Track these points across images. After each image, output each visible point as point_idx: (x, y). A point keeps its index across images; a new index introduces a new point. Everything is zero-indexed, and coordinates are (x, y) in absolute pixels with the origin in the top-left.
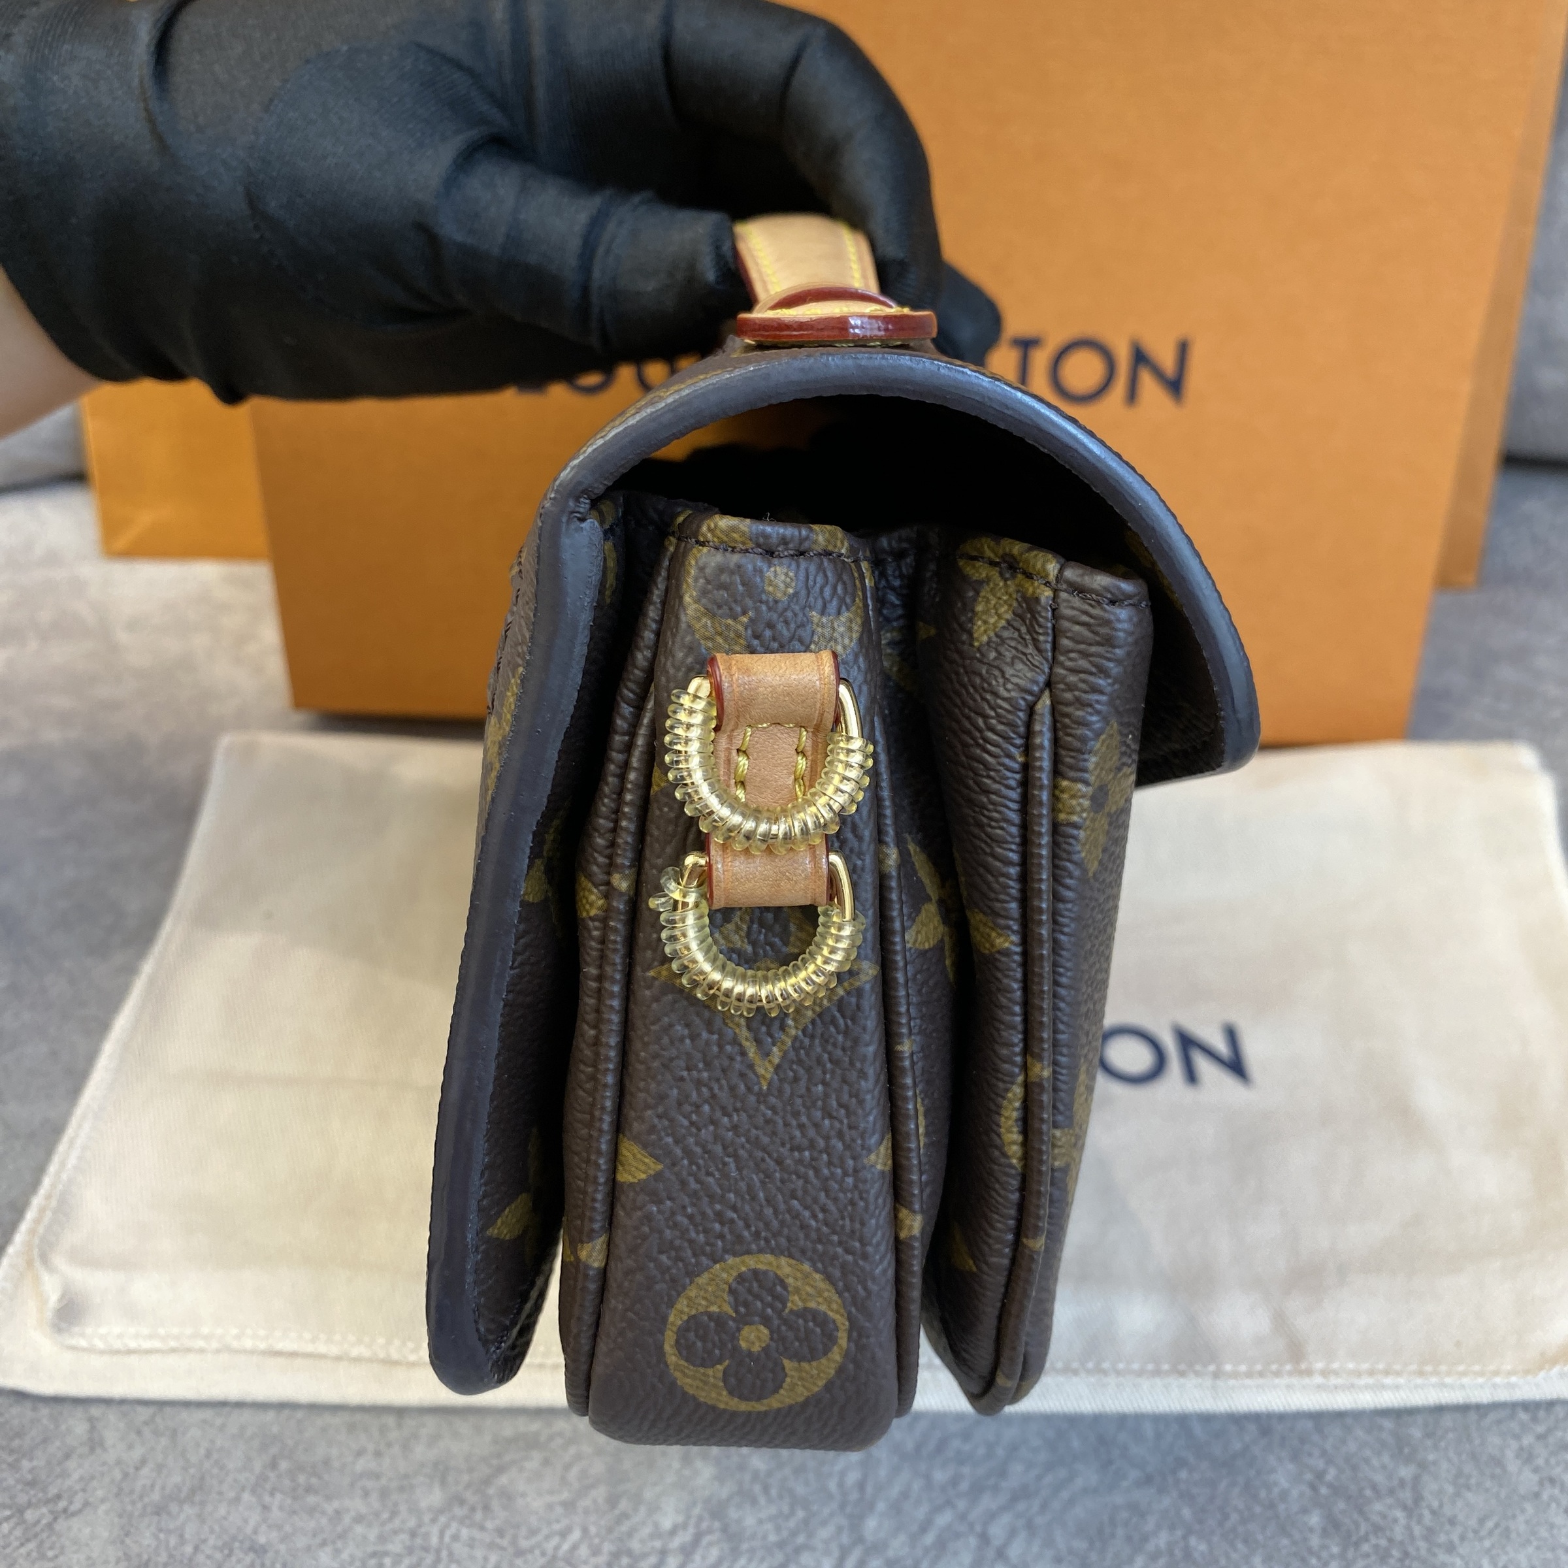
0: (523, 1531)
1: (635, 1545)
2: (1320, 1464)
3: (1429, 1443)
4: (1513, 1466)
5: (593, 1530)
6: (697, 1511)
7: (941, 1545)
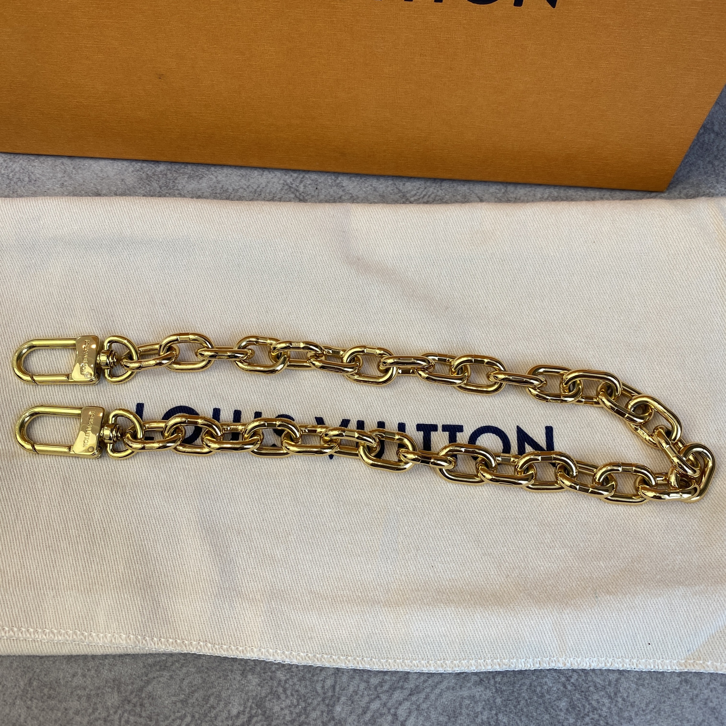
6: (249, 704)
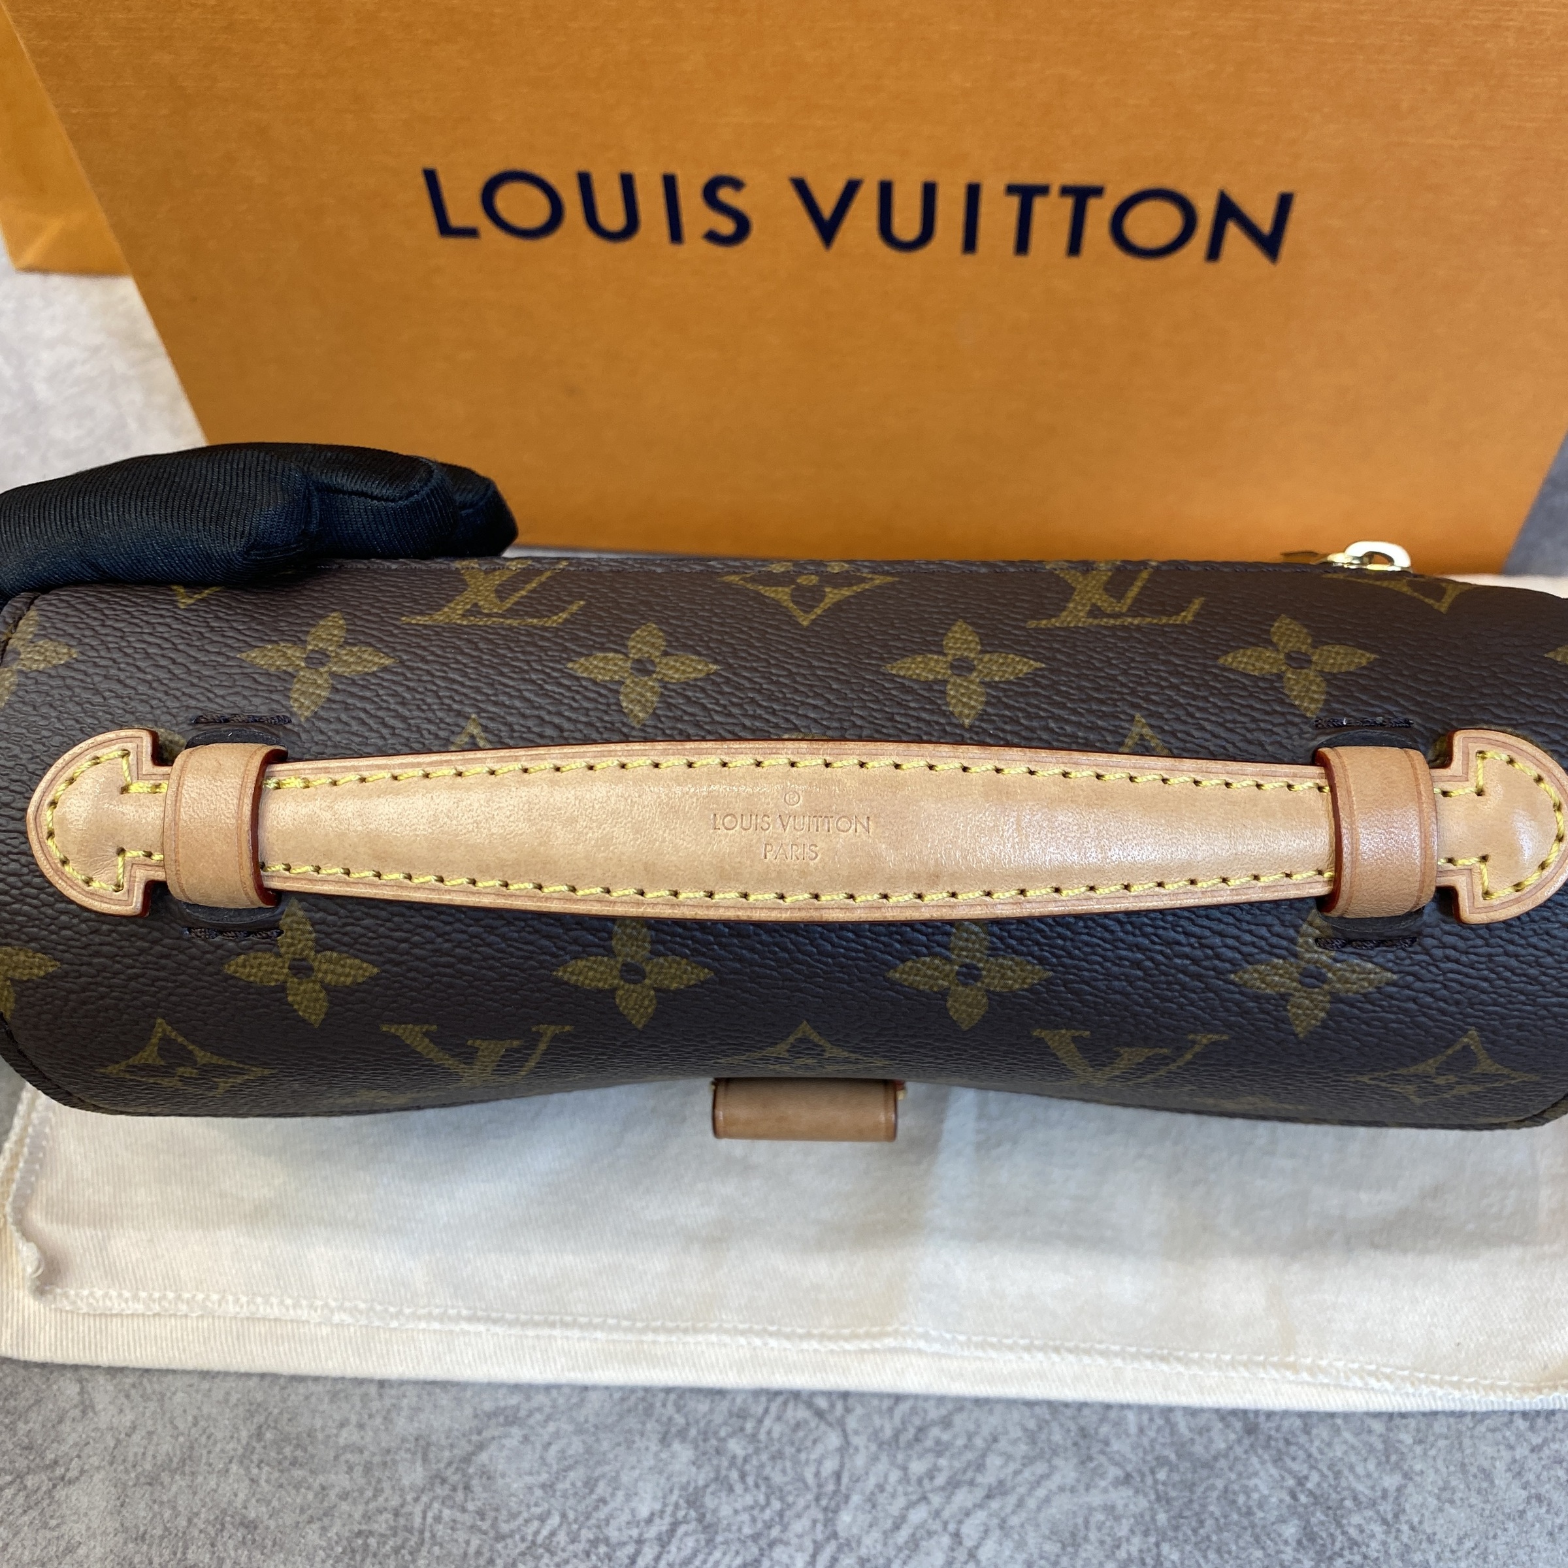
0: (504, 1514)
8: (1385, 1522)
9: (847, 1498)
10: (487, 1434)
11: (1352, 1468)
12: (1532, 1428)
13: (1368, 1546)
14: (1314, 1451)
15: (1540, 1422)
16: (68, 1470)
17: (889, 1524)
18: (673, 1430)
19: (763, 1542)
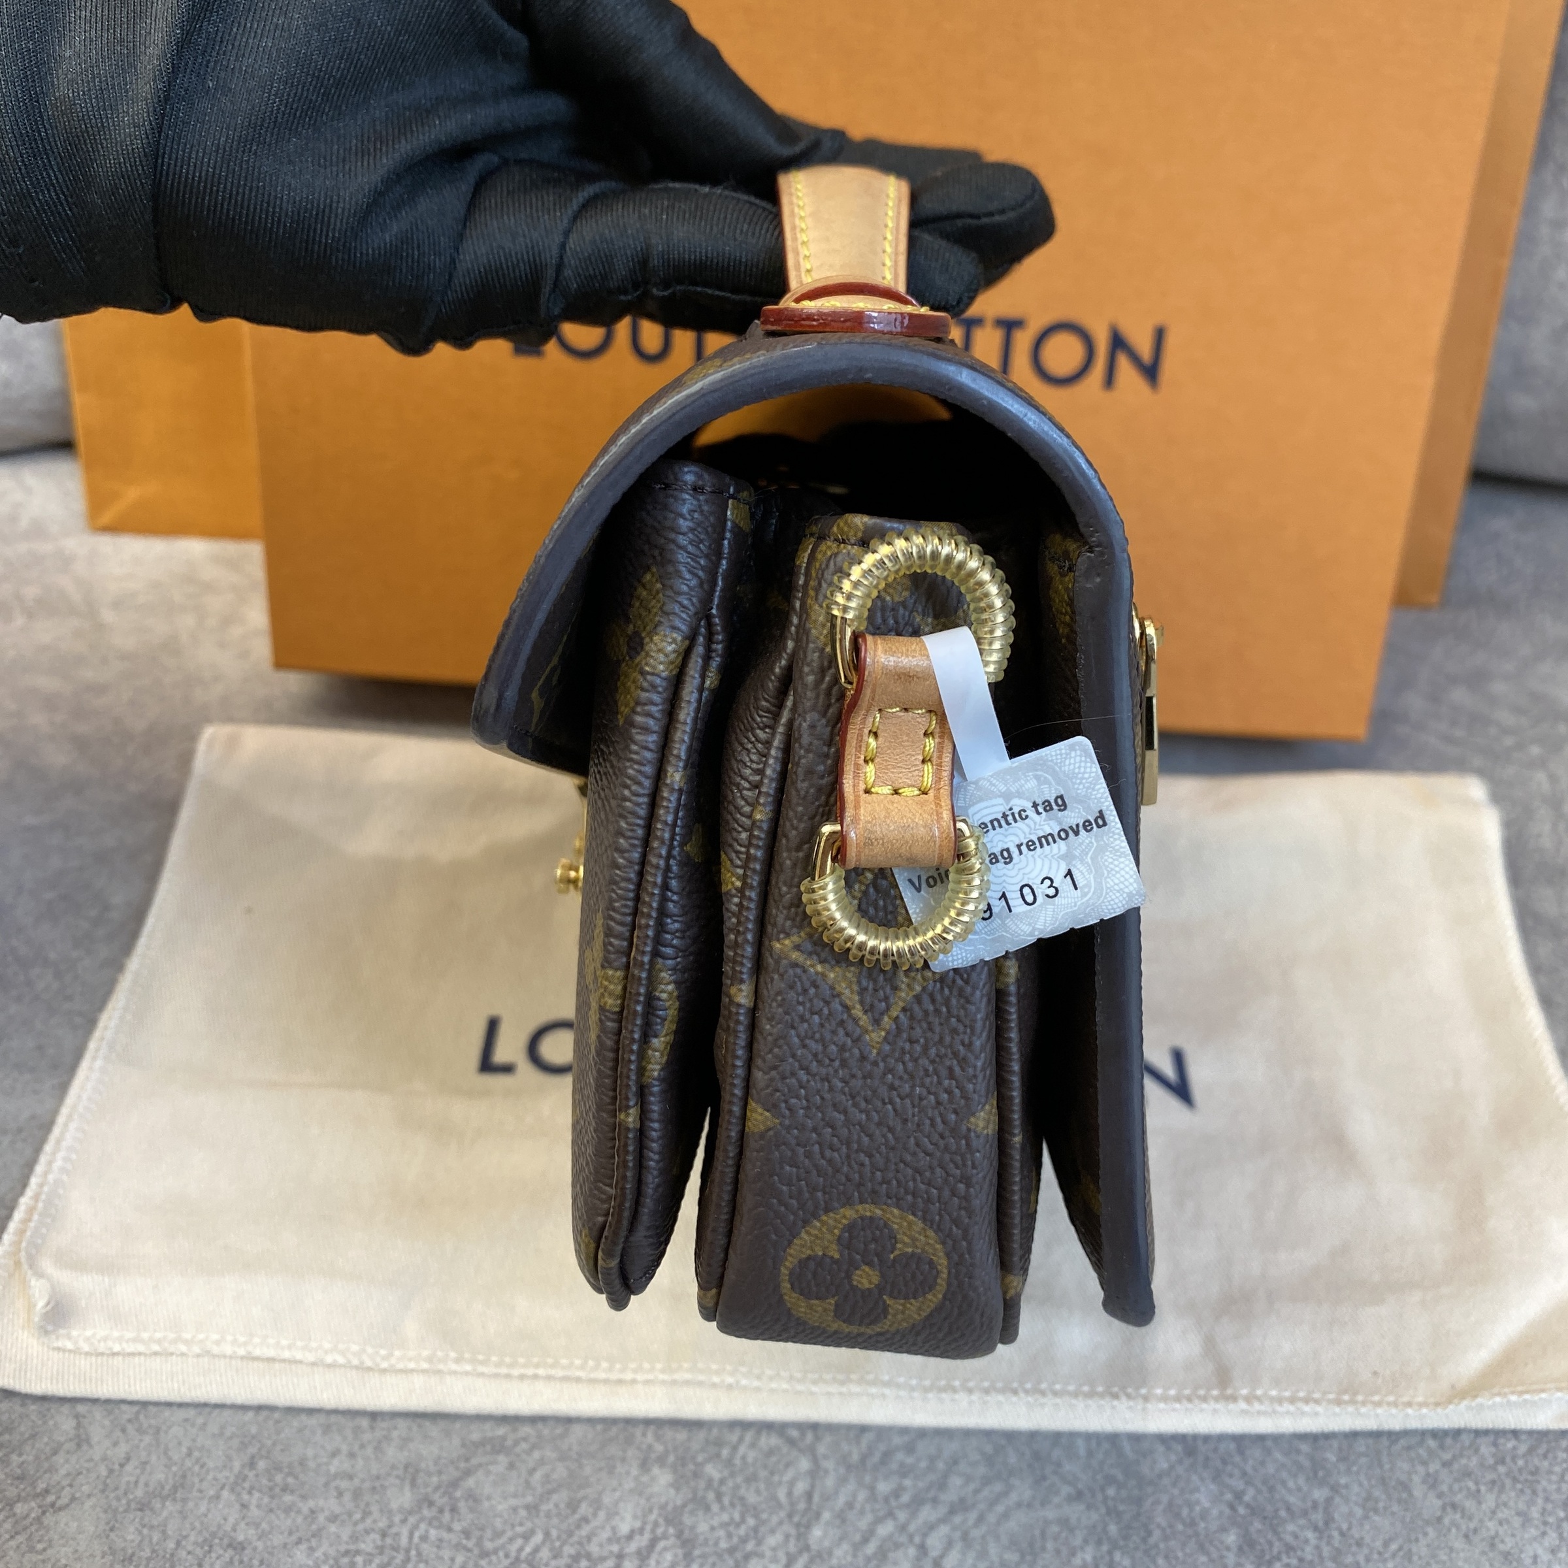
0: (489, 1533)
1: (594, 1548)
2: (1239, 1484)
3: (1342, 1467)
4: (1418, 1491)
5: (554, 1533)
7: (882, 1554)
8: (1316, 1528)
9: (818, 1515)
10: (474, 1461)
11: (1284, 1483)
12: (1442, 1447)
13: (1303, 1550)
14: (1249, 1469)
15: (1449, 1441)
16: (59, 1498)
17: (858, 1538)
18: (653, 1456)
19: (739, 1555)
